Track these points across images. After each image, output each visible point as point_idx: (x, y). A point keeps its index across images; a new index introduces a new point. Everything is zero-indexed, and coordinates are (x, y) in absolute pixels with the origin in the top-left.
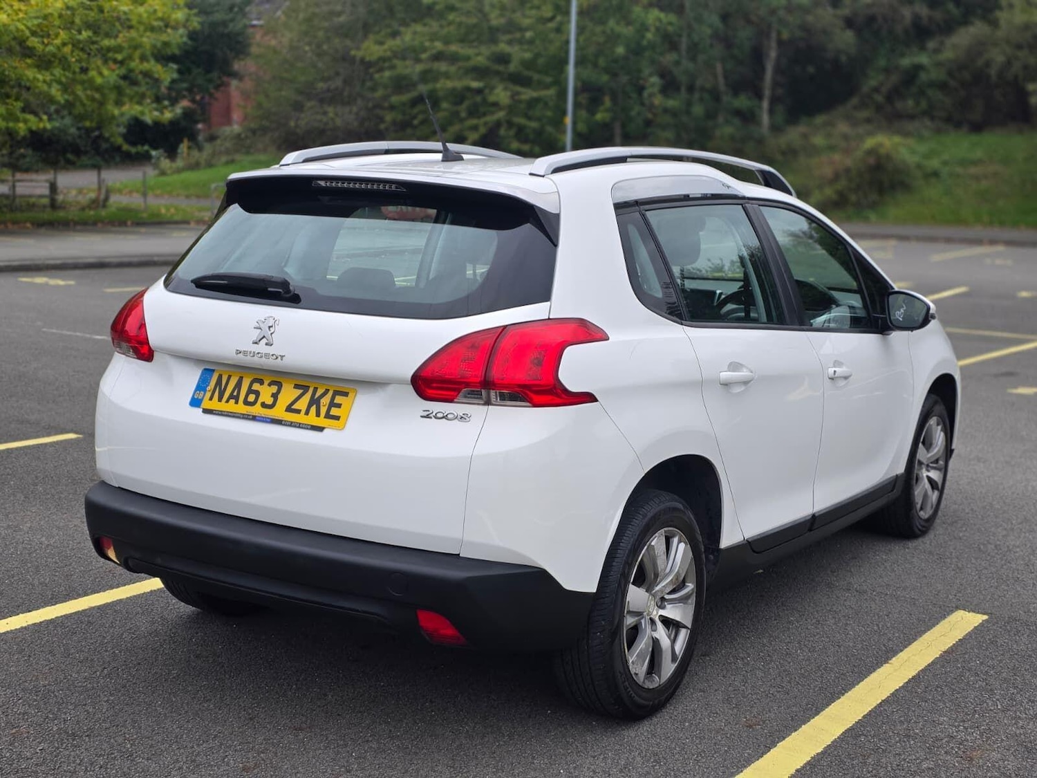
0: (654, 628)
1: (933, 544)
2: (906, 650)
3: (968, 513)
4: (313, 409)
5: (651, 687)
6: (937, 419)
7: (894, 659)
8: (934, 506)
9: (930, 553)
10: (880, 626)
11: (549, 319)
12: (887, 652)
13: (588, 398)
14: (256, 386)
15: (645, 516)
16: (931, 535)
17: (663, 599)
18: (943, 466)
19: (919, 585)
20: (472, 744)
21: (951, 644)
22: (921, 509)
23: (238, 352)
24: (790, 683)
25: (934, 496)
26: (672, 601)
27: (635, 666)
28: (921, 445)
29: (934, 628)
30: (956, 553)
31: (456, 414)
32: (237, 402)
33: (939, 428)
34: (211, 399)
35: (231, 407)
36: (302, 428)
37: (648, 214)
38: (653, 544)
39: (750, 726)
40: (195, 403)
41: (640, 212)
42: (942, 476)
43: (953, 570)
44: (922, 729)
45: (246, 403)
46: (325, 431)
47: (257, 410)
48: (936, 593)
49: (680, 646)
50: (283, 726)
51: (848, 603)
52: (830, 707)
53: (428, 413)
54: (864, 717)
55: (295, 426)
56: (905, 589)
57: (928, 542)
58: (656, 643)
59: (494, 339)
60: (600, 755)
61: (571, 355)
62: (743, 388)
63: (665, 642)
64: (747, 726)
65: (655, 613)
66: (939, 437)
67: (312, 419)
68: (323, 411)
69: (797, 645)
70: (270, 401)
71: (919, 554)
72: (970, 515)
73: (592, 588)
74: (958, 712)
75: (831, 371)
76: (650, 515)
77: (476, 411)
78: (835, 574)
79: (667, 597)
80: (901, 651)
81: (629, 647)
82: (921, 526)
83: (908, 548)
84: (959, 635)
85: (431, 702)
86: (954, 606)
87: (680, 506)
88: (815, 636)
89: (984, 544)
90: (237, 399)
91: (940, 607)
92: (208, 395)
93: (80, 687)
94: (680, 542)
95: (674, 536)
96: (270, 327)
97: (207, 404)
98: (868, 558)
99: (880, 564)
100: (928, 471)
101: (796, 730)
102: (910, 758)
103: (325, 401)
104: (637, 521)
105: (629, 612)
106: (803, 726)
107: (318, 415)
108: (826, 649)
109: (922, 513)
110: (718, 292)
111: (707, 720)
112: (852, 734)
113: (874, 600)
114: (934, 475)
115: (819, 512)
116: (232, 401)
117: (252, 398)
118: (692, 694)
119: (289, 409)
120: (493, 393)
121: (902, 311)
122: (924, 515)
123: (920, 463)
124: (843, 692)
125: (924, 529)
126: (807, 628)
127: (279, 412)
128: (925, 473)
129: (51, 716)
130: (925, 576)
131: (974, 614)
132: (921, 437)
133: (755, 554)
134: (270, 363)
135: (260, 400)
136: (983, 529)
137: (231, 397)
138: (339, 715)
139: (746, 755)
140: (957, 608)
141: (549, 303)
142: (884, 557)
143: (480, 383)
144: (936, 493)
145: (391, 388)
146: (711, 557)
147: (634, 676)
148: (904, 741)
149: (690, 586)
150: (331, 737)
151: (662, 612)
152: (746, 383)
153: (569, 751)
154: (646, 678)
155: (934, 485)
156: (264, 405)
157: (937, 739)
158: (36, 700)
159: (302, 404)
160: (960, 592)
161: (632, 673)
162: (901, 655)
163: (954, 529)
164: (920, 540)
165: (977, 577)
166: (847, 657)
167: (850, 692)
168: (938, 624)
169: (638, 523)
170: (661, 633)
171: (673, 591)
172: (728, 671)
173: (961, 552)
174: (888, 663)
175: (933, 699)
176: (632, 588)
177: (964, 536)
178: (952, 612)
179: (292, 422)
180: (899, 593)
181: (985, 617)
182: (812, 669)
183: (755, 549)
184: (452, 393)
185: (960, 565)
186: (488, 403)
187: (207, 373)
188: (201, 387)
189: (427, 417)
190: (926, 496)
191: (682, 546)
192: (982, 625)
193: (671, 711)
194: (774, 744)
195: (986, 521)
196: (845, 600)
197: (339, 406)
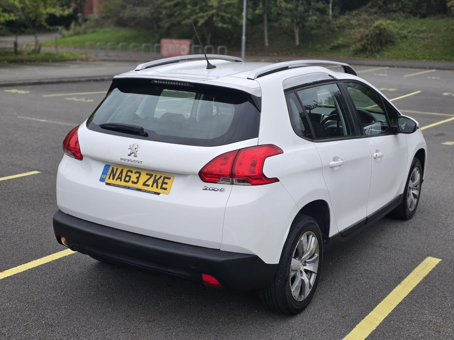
0: (302, 274)
1: (415, 223)
2: (407, 277)
3: (429, 207)
4: (155, 184)
5: (301, 301)
6: (417, 168)
7: (403, 282)
8: (415, 206)
9: (414, 227)
10: (395, 265)
11: (258, 145)
12: (399, 278)
13: (276, 180)
14: (129, 174)
15: (298, 228)
16: (414, 218)
17: (305, 262)
18: (419, 188)
19: (410, 244)
20: (224, 328)
21: (427, 274)
22: (410, 207)
23: (121, 159)
24: (359, 294)
25: (415, 201)
26: (309, 262)
27: (294, 293)
28: (410, 180)
29: (419, 266)
30: (425, 227)
31: (218, 189)
32: (121, 181)
33: (418, 172)
34: (109, 178)
35: (118, 182)
36: (150, 193)
37: (298, 92)
38: (302, 239)
39: (343, 317)
40: (102, 180)
41: (294, 92)
42: (418, 192)
43: (425, 236)
44: (417, 317)
45: (125, 181)
46: (161, 194)
47: (130, 184)
48: (418, 248)
49: (312, 281)
50: (142, 320)
51: (380, 254)
52: (377, 306)
53: (206, 188)
54: (392, 311)
55: (147, 192)
56: (405, 246)
57: (413, 222)
58: (303, 281)
59: (235, 155)
60: (280, 332)
61: (268, 161)
62: (339, 168)
63: (306, 281)
64: (342, 317)
65: (302, 268)
66: (418, 176)
67: (154, 189)
68: (159, 185)
69: (360, 275)
70: (135, 180)
71: (409, 228)
72: (430, 208)
73: (277, 262)
74: (432, 308)
75: (375, 155)
76: (300, 227)
77: (227, 187)
78: (374, 239)
79: (307, 261)
80: (406, 277)
81: (292, 285)
82: (410, 215)
83: (405, 225)
84: (429, 269)
85: (205, 307)
86: (427, 254)
87: (313, 221)
88: (368, 270)
89: (437, 223)
90: (121, 179)
91: (421, 255)
92: (108, 176)
93: (52, 301)
94: (312, 237)
95: (310, 235)
96: (135, 149)
97: (107, 181)
98: (388, 230)
99: (393, 233)
100: (413, 190)
101: (363, 319)
102: (413, 332)
103: (160, 181)
104: (295, 231)
105: (292, 270)
106: (366, 316)
107: (157, 187)
108: (373, 277)
109: (410, 209)
110: (323, 114)
111: (325, 314)
112: (388, 320)
113: (392, 252)
114: (416, 192)
115: (369, 216)
116: (119, 180)
117: (127, 179)
118: (317, 301)
119: (144, 184)
120: (234, 179)
121: (404, 125)
122: (411, 210)
123: (410, 188)
124: (382, 299)
125: (411, 216)
126: (364, 267)
127: (140, 185)
128: (411, 192)
129: (41, 316)
130: (413, 240)
131: (435, 258)
132: (411, 177)
133: (343, 238)
134: (136, 164)
135: (131, 180)
136: (436, 215)
137: (118, 178)
138: (165, 314)
139: (343, 331)
140: (428, 255)
141: (257, 138)
142: (395, 230)
143: (229, 175)
144: (416, 199)
145: (190, 176)
146: (325, 241)
147: (294, 297)
148: (410, 323)
149: (317, 255)
150: (163, 325)
151: (305, 268)
152: (340, 166)
153: (267, 331)
154: (299, 297)
155: (415, 196)
156: (133, 182)
157: (424, 322)
158: (34, 308)
159: (150, 182)
160: (429, 247)
161: (293, 296)
162: (406, 279)
163: (424, 215)
164: (410, 220)
165: (435, 239)
166: (382, 281)
167: (385, 299)
168: (420, 264)
169: (296, 231)
170: (305, 277)
171: (310, 258)
172: (332, 289)
173: (427, 226)
174: (400, 284)
175: (421, 302)
176: (293, 260)
177: (428, 218)
178: (426, 257)
179: (146, 190)
180: (402, 248)
181: (440, 260)
182: (368, 287)
183: (343, 235)
184: (217, 179)
185: (427, 234)
186: (232, 184)
187: (107, 167)
188: (105, 172)
189: (206, 189)
190: (412, 202)
191: (314, 238)
192: (439, 264)
193: (309, 310)
194: (354, 326)
195: (437, 211)
196: (379, 252)
197: (166, 183)
